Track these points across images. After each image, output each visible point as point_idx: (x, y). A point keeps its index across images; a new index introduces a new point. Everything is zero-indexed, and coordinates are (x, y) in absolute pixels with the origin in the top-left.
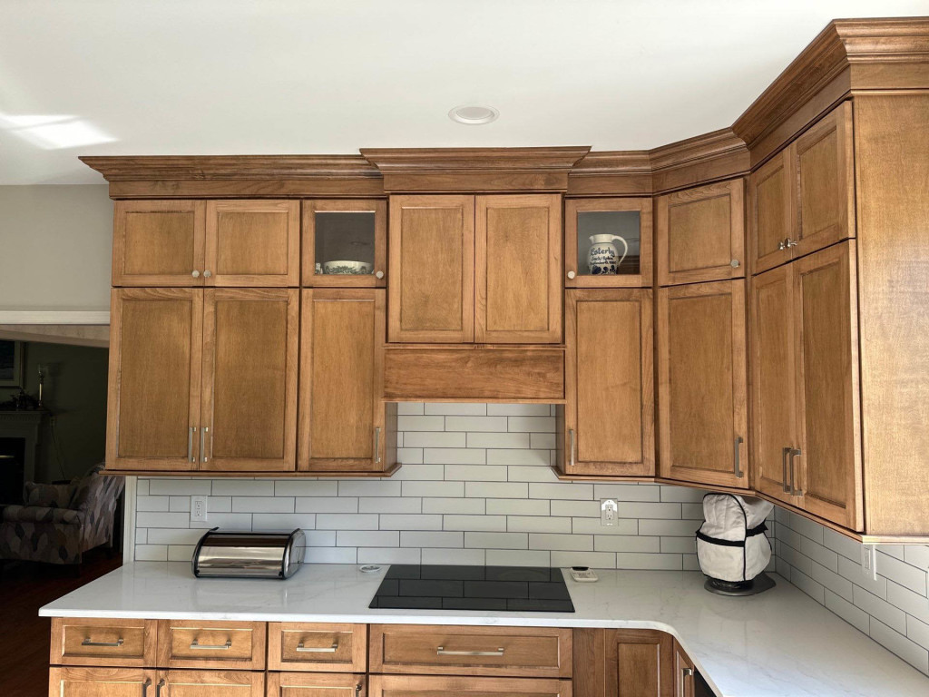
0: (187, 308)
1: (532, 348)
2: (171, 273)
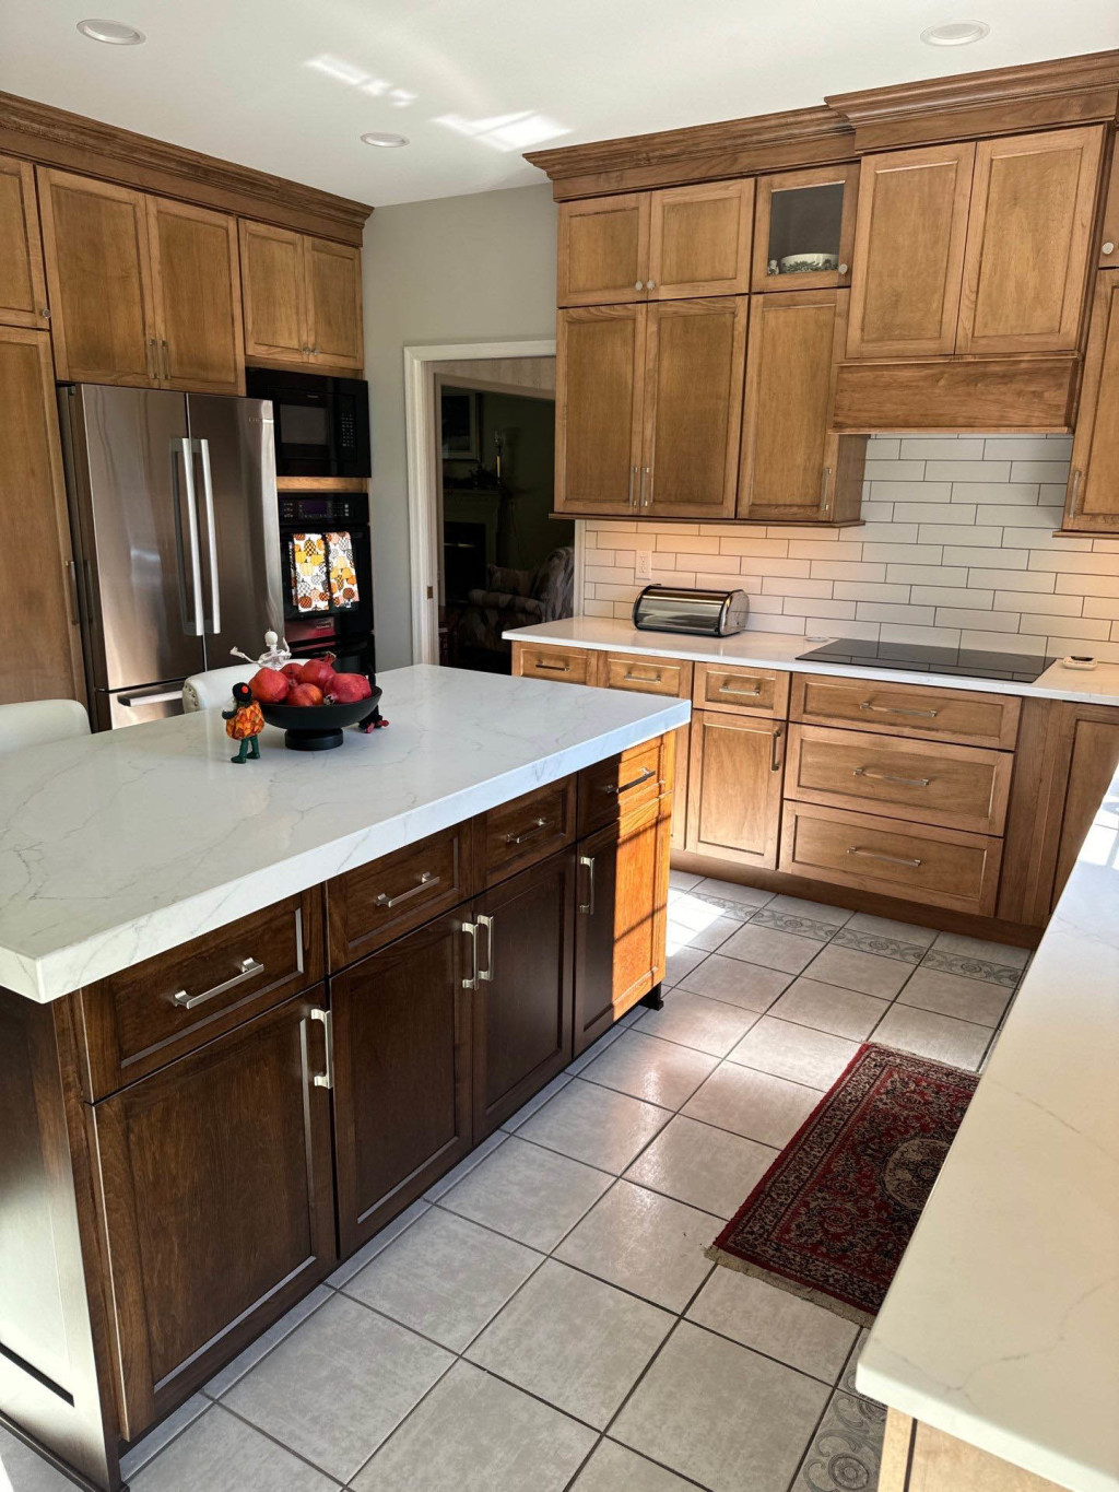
0: (630, 329)
1: (1026, 358)
2: (616, 288)
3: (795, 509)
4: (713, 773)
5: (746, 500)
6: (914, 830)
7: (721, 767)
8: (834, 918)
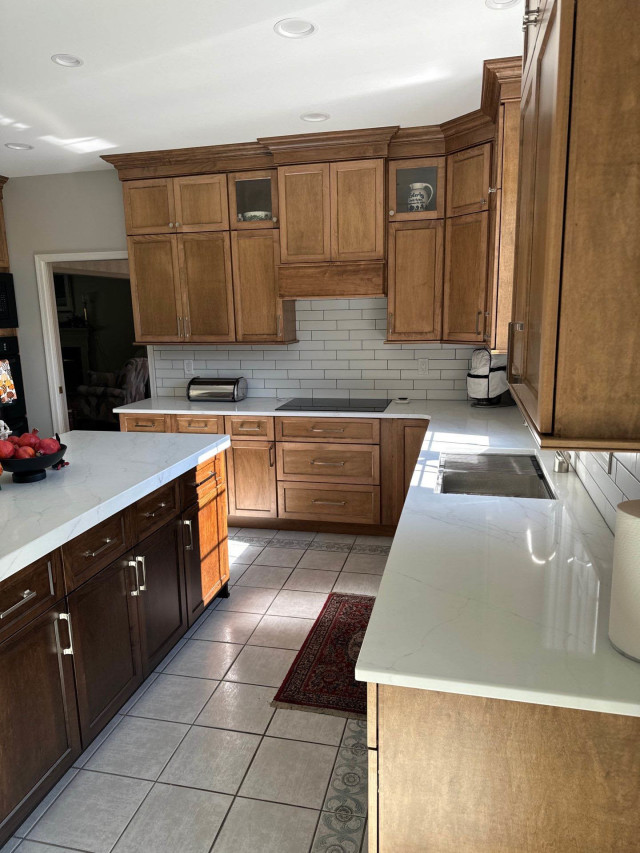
0: (168, 247)
1: (363, 263)
2: (158, 226)
3: (265, 336)
4: (240, 472)
5: (240, 333)
6: (340, 488)
7: (244, 468)
8: (307, 537)
